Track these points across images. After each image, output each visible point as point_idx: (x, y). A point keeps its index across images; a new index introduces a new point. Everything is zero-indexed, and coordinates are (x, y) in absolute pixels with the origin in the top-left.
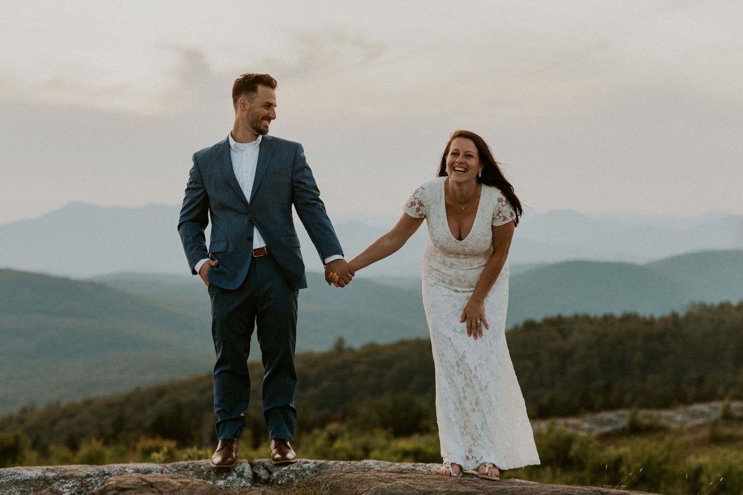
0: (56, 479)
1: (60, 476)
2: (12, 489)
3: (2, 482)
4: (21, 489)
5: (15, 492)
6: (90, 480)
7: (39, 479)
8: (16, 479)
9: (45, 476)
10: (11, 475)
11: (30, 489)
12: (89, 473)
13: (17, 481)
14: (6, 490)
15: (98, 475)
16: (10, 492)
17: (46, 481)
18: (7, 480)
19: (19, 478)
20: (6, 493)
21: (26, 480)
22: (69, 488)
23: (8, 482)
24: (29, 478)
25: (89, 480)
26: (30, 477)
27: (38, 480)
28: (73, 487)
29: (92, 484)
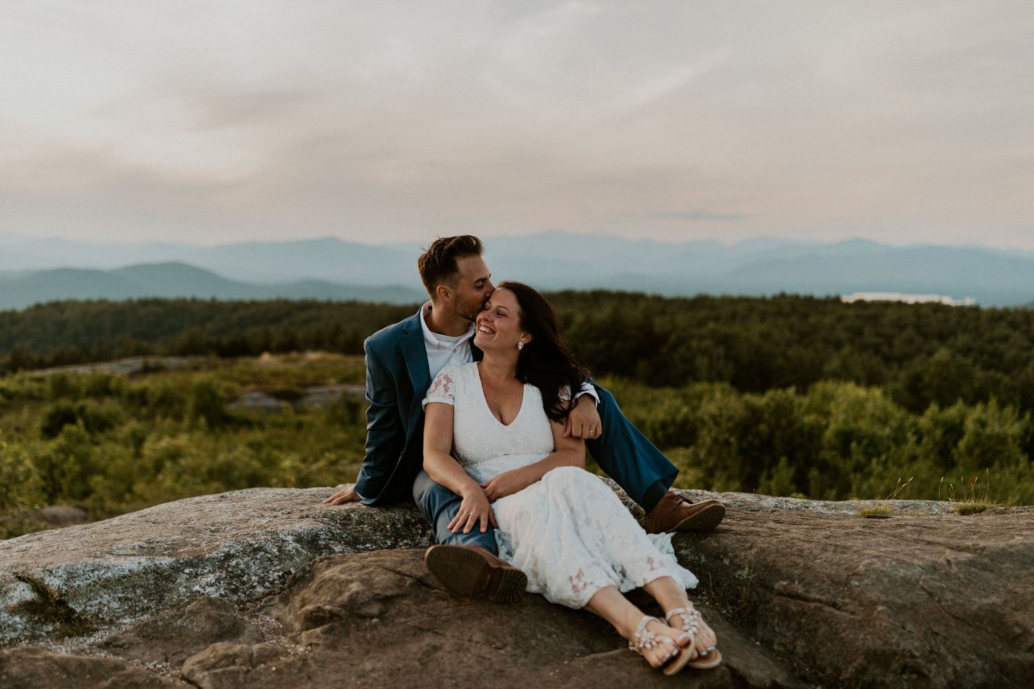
0: (177, 569)
1: (181, 561)
2: (101, 597)
3: (79, 586)
4: (120, 595)
5: (109, 602)
6: (237, 564)
7: (146, 572)
8: (104, 577)
9: (155, 565)
10: (93, 571)
11: (135, 593)
12: (226, 550)
13: (107, 580)
14: (90, 600)
15: (244, 552)
16: (100, 603)
17: (157, 573)
18: (88, 582)
19: (110, 574)
20: (91, 606)
21: (124, 577)
22: (212, 585)
23: (90, 584)
24: (127, 572)
25: (234, 563)
26: (130, 571)
27: (144, 573)
28: (218, 580)
29: (242, 570)
